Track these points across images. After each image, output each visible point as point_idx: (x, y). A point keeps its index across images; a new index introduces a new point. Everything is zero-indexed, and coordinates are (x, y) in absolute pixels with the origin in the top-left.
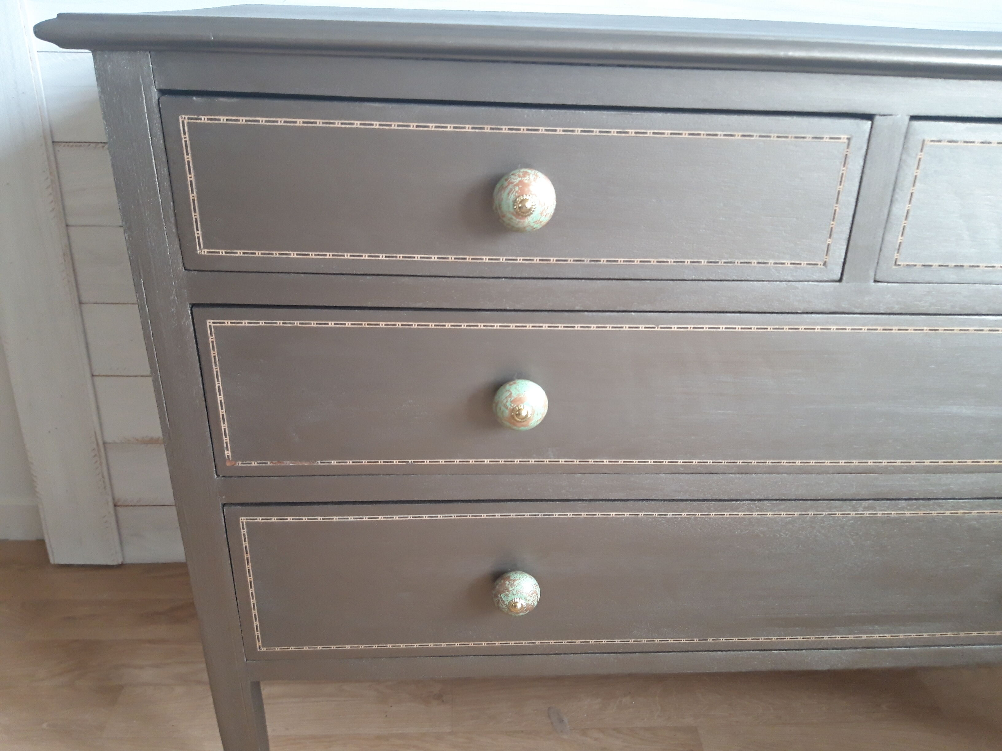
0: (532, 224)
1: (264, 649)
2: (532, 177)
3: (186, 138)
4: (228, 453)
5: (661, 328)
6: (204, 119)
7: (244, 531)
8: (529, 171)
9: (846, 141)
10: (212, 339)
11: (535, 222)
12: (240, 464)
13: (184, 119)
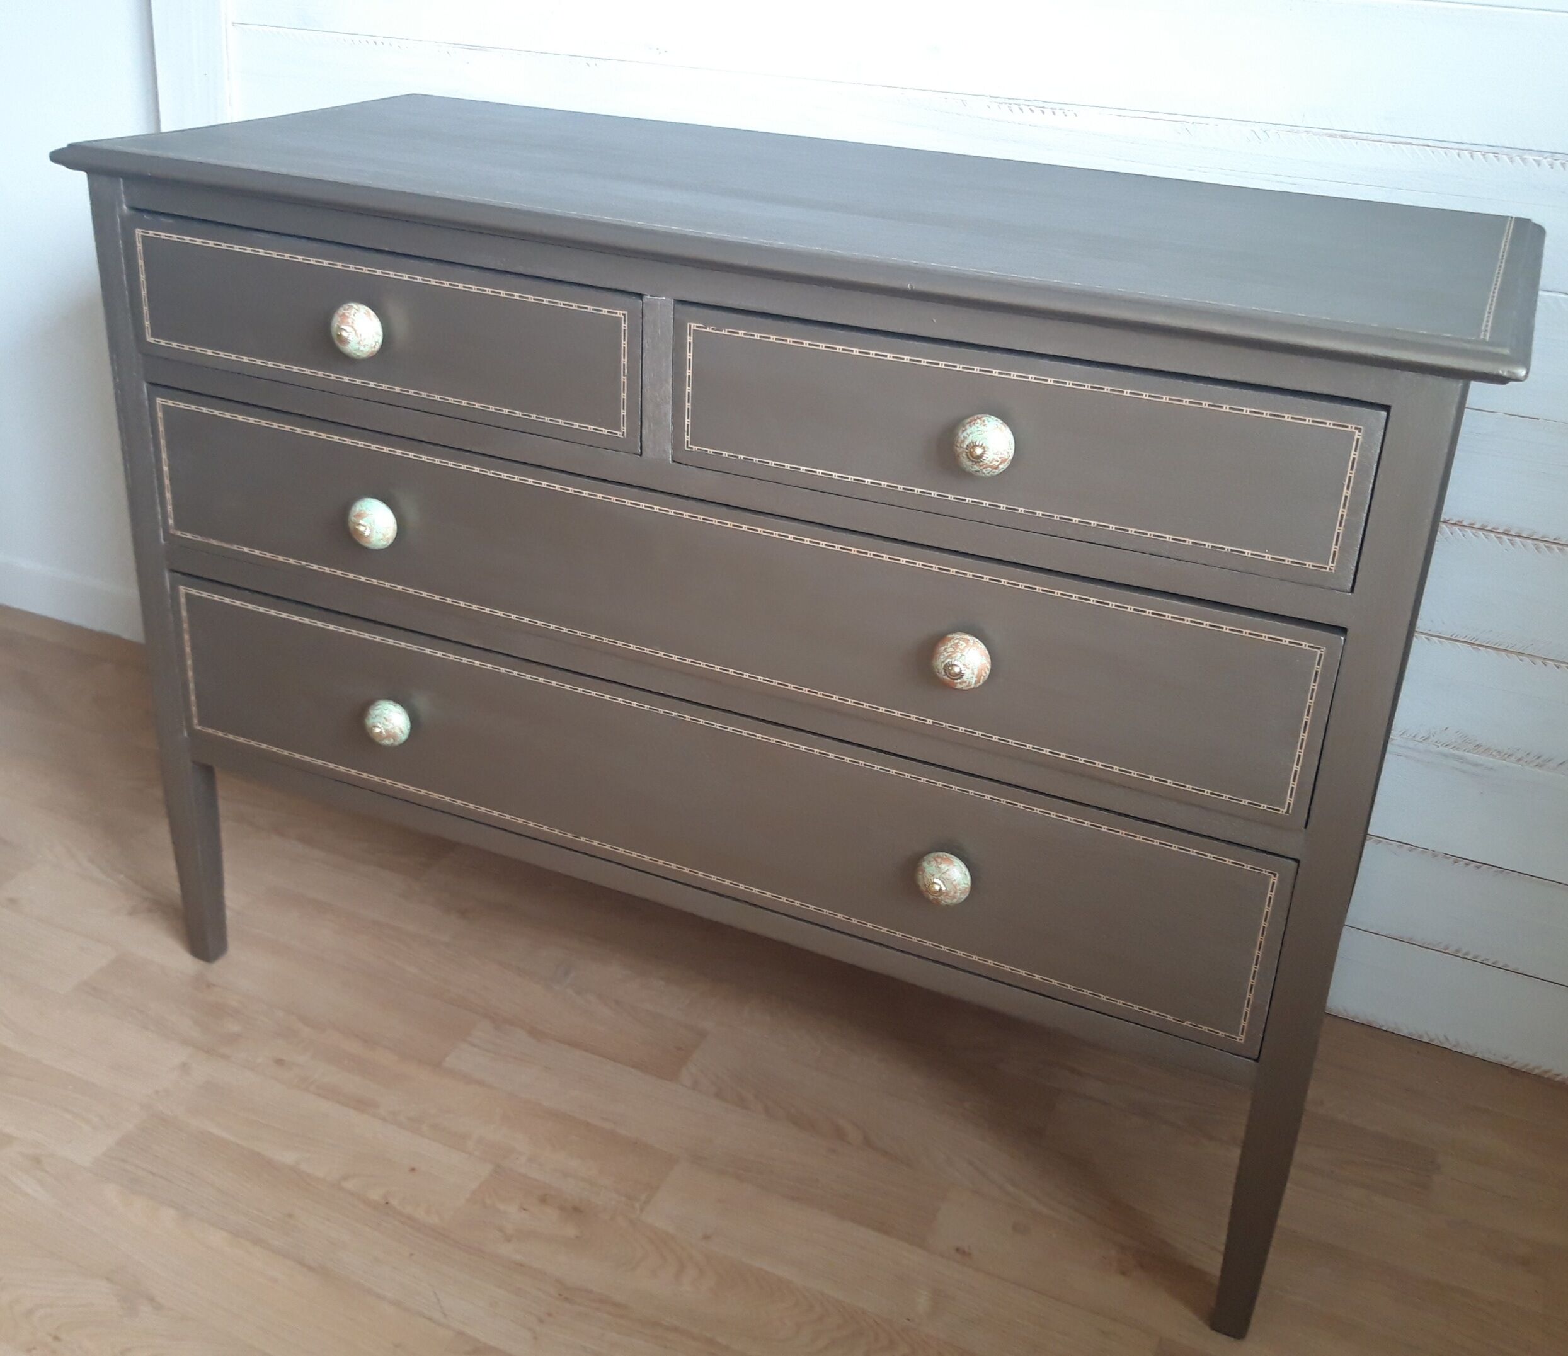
0: (354, 352)
1: (199, 728)
2: (353, 311)
3: (140, 246)
4: (171, 521)
5: (493, 473)
6: (151, 233)
7: (183, 600)
8: (352, 304)
9: (623, 317)
10: (160, 414)
11: (355, 350)
12: (179, 533)
13: (139, 232)
